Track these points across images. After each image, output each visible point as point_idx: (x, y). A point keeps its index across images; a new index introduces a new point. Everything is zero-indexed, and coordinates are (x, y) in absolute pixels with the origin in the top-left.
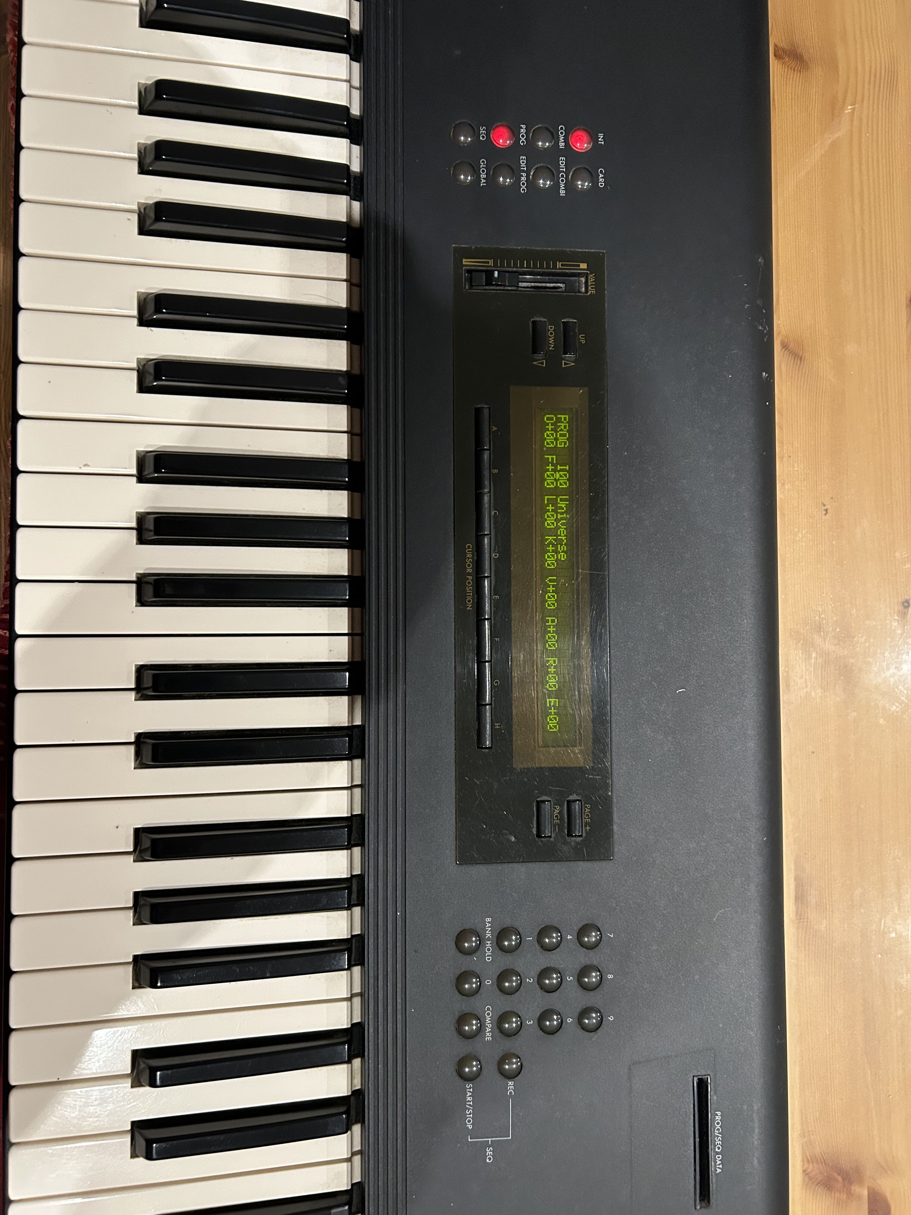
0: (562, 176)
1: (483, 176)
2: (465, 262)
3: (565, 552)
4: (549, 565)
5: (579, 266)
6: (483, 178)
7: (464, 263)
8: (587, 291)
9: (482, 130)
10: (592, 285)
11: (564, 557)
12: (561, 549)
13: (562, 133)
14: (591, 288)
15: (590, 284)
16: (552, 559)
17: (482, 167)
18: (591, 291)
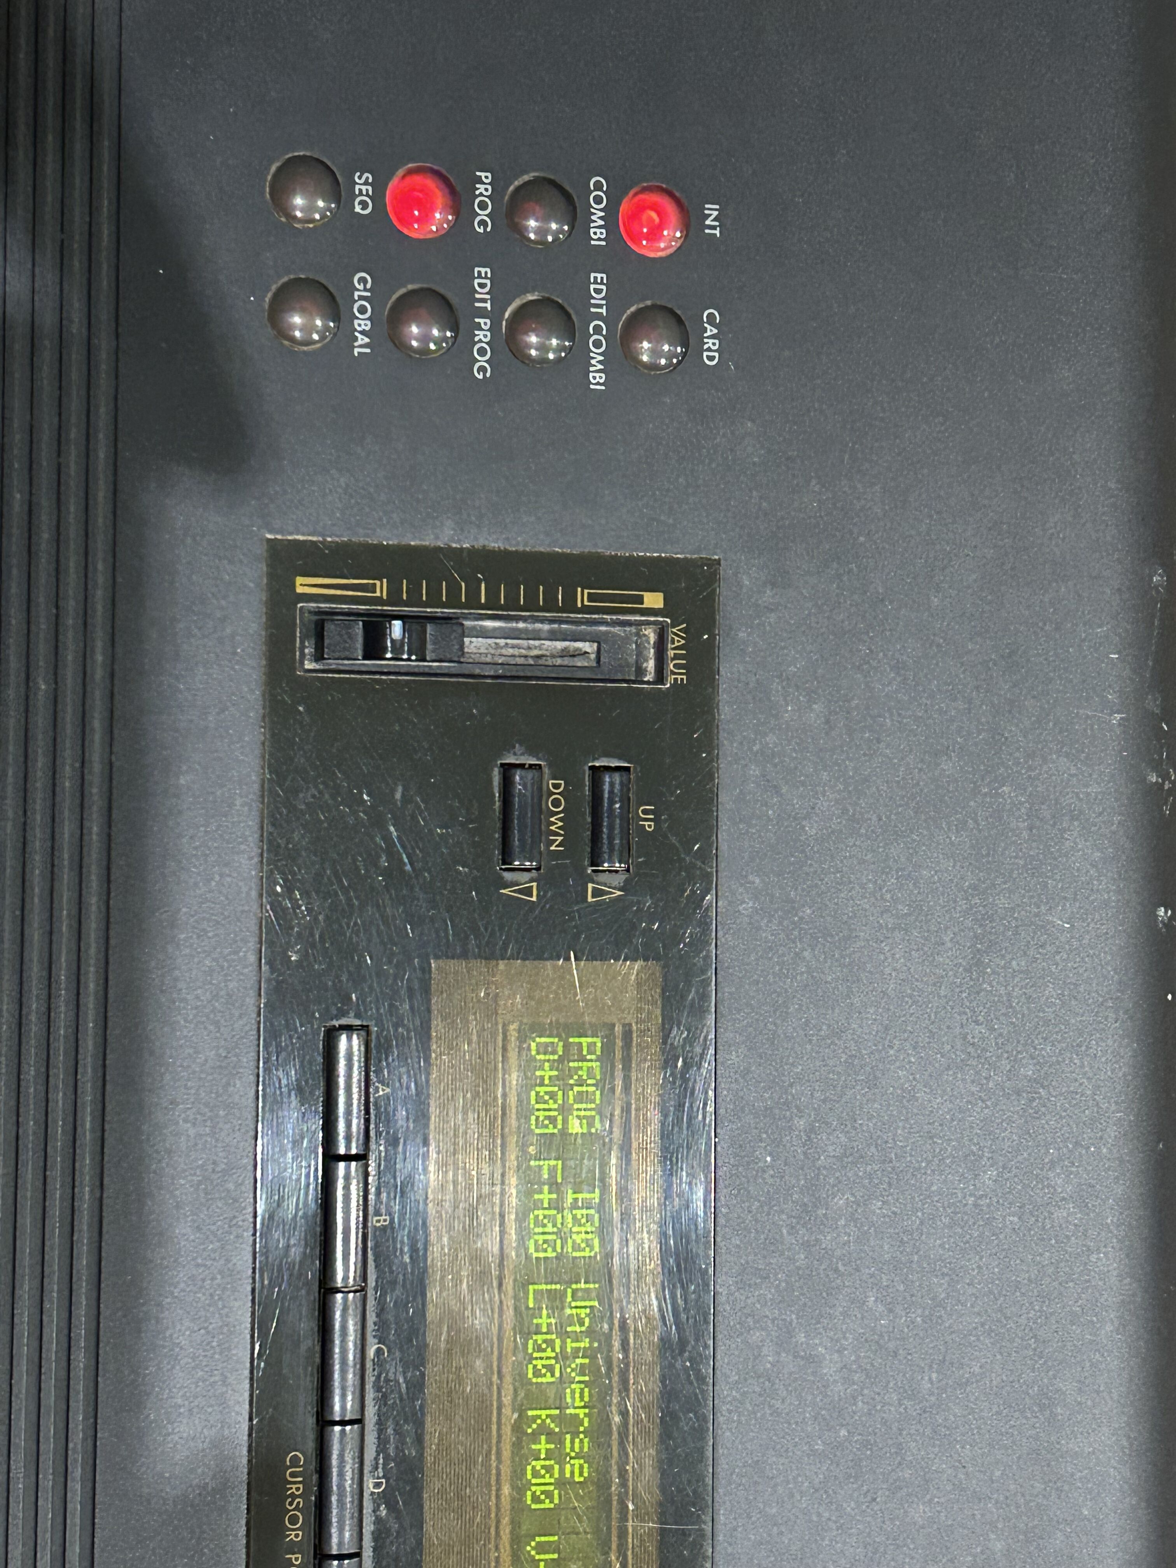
0: (598, 330)
1: (362, 323)
2: (303, 585)
3: (587, 1458)
4: (536, 1499)
5: (640, 600)
6: (363, 333)
7: (300, 590)
8: (660, 677)
9: (363, 183)
10: (676, 657)
11: (581, 1474)
12: (572, 1449)
13: (598, 200)
14: (675, 666)
15: (671, 653)
16: (548, 1480)
17: (361, 298)
18: (676, 675)
